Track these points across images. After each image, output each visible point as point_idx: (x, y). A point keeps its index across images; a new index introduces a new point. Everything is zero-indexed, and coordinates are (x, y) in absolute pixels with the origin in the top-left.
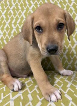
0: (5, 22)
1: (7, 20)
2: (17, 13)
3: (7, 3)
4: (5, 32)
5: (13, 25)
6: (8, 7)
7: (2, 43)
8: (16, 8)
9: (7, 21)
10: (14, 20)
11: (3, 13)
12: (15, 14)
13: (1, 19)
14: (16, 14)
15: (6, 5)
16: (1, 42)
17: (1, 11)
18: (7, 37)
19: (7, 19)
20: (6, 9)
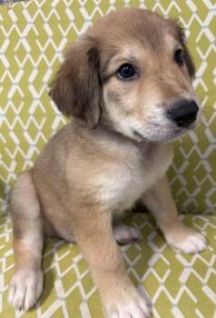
1: (14, 73)
2: (43, 49)
5: (31, 88)
6: (14, 30)
7: (5, 141)
8: (37, 33)
9: (14, 76)
10: (35, 72)
12: (35, 53)
14: (40, 53)
16: (3, 139)
19: (14, 70)
20: (7, 35)
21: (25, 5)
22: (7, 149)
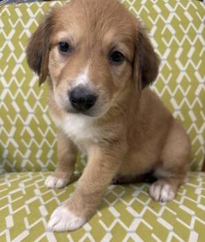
0: (12, 58)
3: (16, 13)
4: (14, 82)
6: (20, 22)
9: (18, 58)
11: (7, 38)
13: (3, 52)
15: (14, 17)
17: (2, 31)
18: (19, 94)
20: (13, 26)
21: (28, 5)
22: (8, 116)
